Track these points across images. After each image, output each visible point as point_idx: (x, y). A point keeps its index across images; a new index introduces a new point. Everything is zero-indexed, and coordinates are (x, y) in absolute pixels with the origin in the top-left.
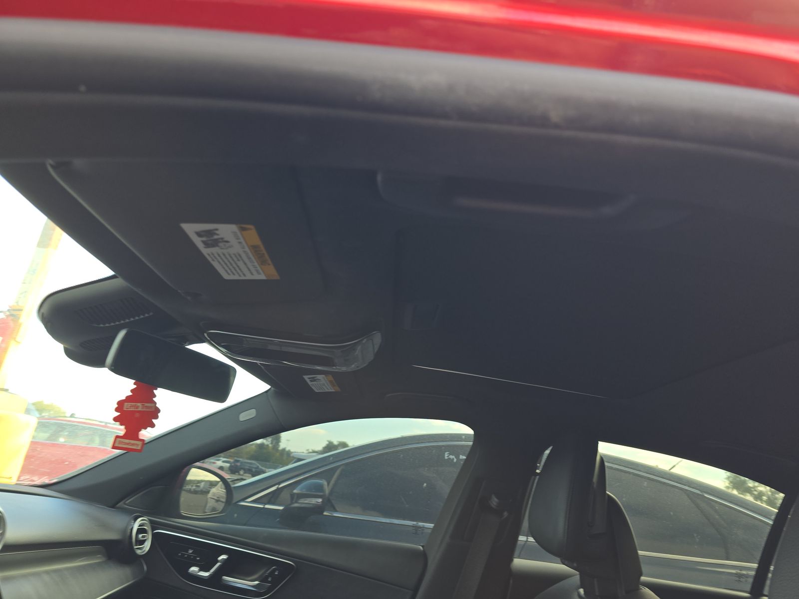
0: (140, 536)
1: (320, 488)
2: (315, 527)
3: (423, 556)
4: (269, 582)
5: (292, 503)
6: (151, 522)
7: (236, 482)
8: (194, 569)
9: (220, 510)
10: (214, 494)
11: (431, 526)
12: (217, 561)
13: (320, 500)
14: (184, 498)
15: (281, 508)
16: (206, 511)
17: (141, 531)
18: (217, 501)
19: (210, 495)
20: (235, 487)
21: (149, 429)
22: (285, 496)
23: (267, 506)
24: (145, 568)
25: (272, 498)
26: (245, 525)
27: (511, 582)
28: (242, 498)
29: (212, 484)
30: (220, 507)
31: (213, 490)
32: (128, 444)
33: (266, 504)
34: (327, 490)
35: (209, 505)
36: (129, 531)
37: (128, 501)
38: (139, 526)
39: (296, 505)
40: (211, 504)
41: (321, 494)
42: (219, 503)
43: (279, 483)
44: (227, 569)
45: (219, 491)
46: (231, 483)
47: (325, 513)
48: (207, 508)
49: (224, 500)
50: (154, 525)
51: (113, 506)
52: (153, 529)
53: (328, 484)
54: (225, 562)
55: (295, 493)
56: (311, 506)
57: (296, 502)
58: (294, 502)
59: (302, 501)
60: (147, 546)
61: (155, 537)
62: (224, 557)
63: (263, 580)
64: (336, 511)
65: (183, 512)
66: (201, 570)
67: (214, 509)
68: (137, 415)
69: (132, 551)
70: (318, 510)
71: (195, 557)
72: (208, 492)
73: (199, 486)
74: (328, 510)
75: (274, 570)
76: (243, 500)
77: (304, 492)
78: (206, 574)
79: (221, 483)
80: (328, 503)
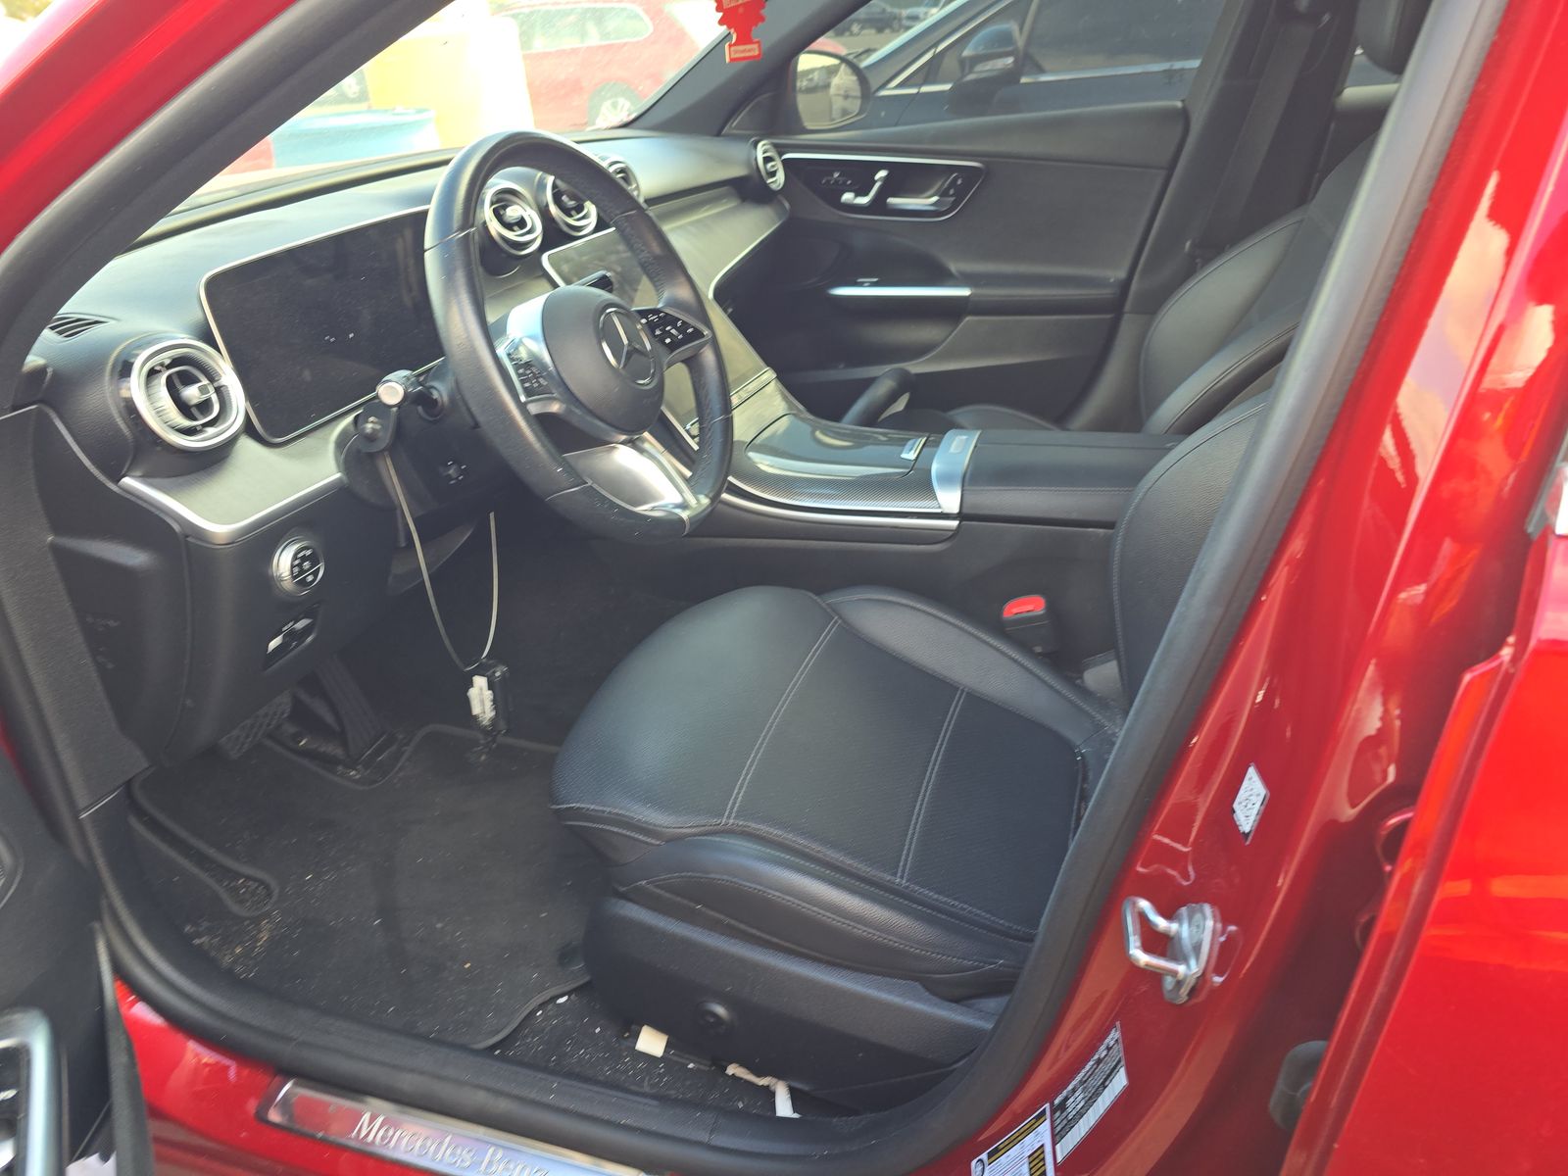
0: (769, 165)
1: (1006, 38)
2: (1011, 106)
3: (1184, 115)
4: (952, 196)
5: (964, 76)
6: (776, 146)
7: (863, 57)
8: (848, 197)
9: (857, 111)
10: (838, 87)
11: (1195, 63)
12: (875, 182)
13: (1010, 60)
14: (803, 102)
15: (947, 87)
16: (834, 116)
17: (767, 160)
18: (846, 97)
19: (832, 90)
20: (867, 67)
21: (760, 25)
22: (950, 63)
23: (925, 89)
24: (787, 205)
25: (929, 73)
26: (896, 125)
27: (1333, 126)
28: (880, 84)
29: (831, 71)
30: (855, 105)
31: (836, 81)
32: (744, 51)
33: (920, 85)
34: (1020, 41)
35: (835, 107)
36: (754, 163)
37: (735, 124)
38: (764, 153)
39: (971, 77)
40: (838, 104)
41: (1010, 49)
42: (850, 100)
43: (936, 45)
44: (889, 188)
45: (844, 79)
46: (855, 60)
47: (1024, 80)
48: (834, 112)
49: (858, 93)
50: (781, 149)
51: (718, 134)
52: (781, 154)
53: (1021, 29)
54: (886, 180)
55: (965, 58)
56: (995, 73)
57: (971, 72)
58: (967, 70)
59: (979, 68)
60: (780, 177)
61: (786, 163)
62: (882, 174)
63: (943, 194)
64: (1041, 71)
65: (809, 125)
66: (857, 196)
67: (845, 112)
68: (741, 10)
69: (766, 186)
70: (1010, 77)
71: (845, 183)
72: (827, 86)
73: (811, 80)
74: (1028, 74)
75: (955, 179)
76: (883, 86)
77: (981, 50)
78: (864, 200)
79: (843, 66)
80: (1027, 62)
